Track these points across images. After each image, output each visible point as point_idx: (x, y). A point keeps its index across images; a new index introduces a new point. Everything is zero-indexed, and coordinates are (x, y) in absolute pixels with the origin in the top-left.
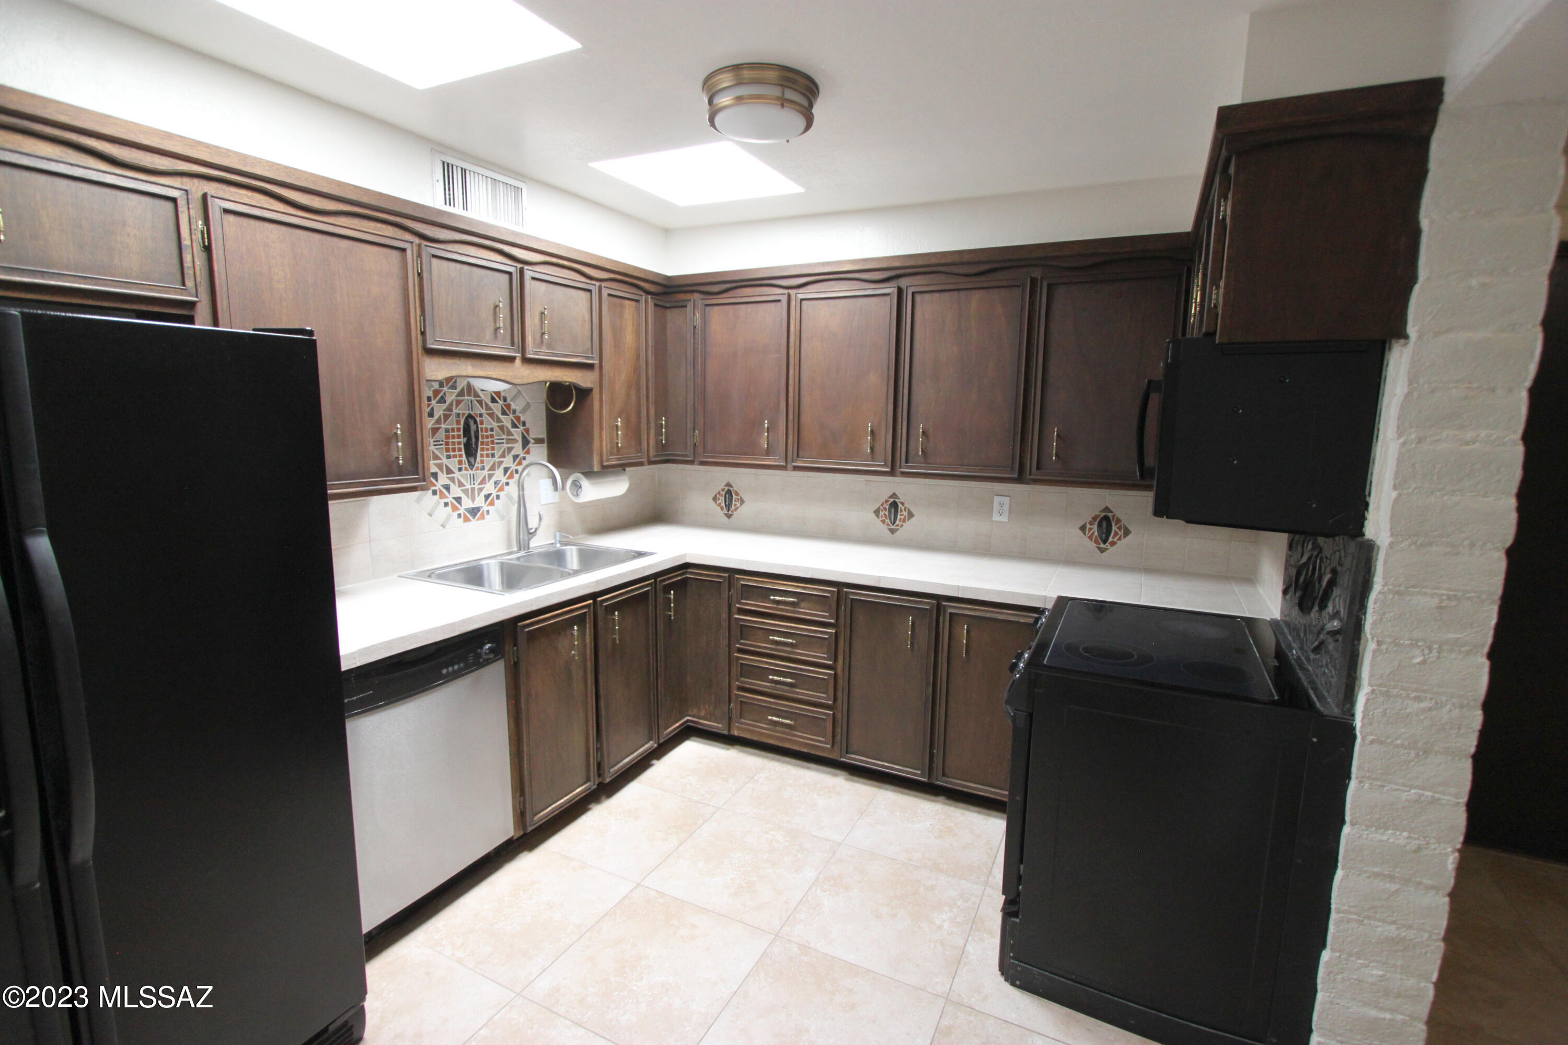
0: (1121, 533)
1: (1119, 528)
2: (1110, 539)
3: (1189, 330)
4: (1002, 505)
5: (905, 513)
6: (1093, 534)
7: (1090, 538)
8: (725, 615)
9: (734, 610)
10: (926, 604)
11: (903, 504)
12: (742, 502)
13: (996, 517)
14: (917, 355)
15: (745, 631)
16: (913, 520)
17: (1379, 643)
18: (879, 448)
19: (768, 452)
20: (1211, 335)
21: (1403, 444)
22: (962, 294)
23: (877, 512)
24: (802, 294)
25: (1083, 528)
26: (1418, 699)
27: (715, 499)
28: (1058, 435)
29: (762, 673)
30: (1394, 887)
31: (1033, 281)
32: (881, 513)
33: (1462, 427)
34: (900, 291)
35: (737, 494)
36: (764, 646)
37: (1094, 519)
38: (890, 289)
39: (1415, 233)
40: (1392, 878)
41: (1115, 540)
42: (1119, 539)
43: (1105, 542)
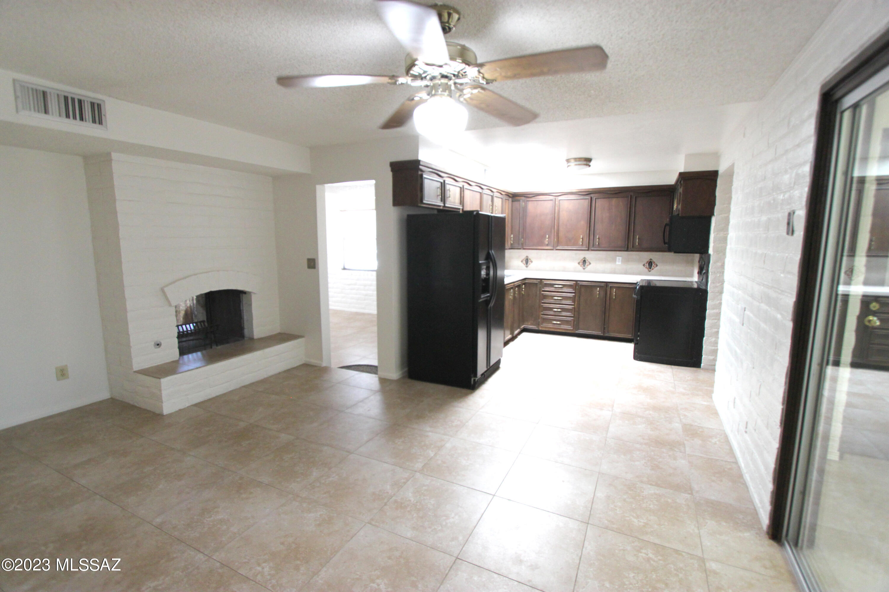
0: (655, 266)
1: (655, 264)
2: (652, 268)
3: (673, 213)
4: (619, 259)
5: (588, 263)
6: (647, 267)
7: (646, 268)
8: (538, 293)
9: (541, 291)
10: (603, 285)
11: (587, 260)
12: (532, 262)
13: (617, 263)
14: (596, 217)
15: (545, 297)
16: (591, 265)
17: (712, 273)
18: (584, 243)
19: (547, 245)
20: (678, 214)
21: (714, 235)
22: (610, 199)
23: (579, 263)
24: (560, 198)
25: (644, 265)
26: (719, 283)
27: (522, 261)
28: (638, 238)
29: (551, 309)
30: (716, 321)
31: (631, 196)
32: (580, 263)
33: (724, 232)
34: (591, 198)
35: (530, 259)
36: (552, 301)
37: (647, 262)
38: (588, 197)
39: (715, 197)
40: (716, 319)
41: (654, 268)
42: (655, 268)
43: (650, 268)
